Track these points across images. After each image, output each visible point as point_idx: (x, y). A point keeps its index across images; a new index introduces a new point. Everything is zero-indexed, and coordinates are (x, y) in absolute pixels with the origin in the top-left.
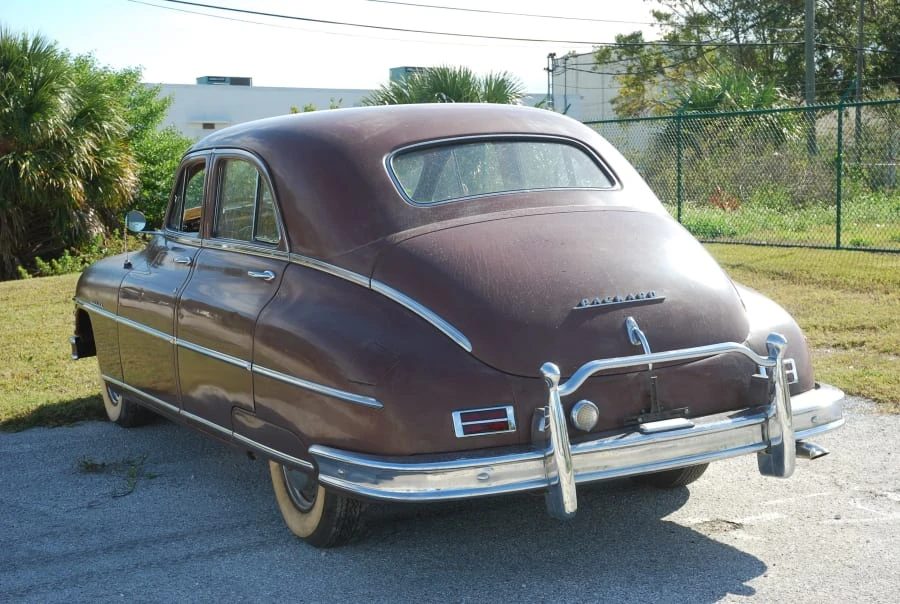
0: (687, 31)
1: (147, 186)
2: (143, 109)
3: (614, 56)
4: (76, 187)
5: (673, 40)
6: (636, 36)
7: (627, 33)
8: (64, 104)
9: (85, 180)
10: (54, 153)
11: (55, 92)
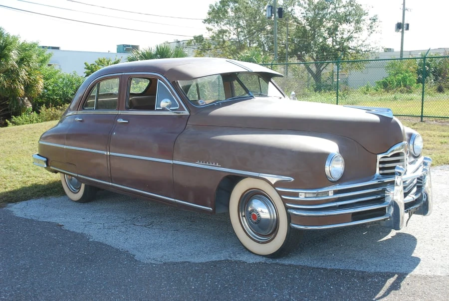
0: (218, 35)
1: (45, 88)
2: (41, 58)
3: (193, 43)
4: (21, 89)
5: (213, 38)
6: (201, 37)
7: (197, 35)
8: (14, 55)
9: (24, 85)
10: (11, 74)
11: (10, 50)
